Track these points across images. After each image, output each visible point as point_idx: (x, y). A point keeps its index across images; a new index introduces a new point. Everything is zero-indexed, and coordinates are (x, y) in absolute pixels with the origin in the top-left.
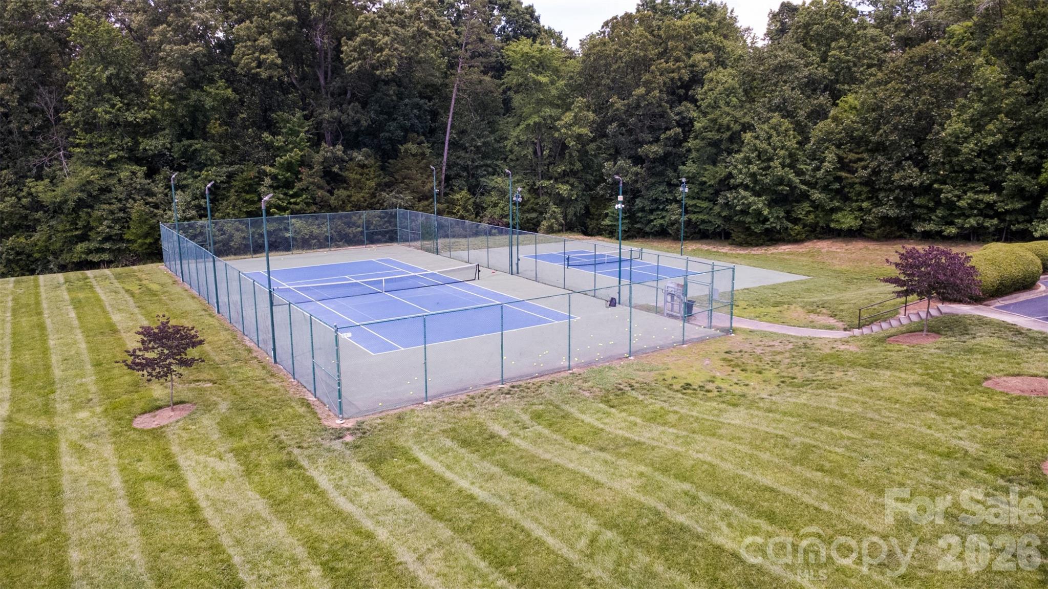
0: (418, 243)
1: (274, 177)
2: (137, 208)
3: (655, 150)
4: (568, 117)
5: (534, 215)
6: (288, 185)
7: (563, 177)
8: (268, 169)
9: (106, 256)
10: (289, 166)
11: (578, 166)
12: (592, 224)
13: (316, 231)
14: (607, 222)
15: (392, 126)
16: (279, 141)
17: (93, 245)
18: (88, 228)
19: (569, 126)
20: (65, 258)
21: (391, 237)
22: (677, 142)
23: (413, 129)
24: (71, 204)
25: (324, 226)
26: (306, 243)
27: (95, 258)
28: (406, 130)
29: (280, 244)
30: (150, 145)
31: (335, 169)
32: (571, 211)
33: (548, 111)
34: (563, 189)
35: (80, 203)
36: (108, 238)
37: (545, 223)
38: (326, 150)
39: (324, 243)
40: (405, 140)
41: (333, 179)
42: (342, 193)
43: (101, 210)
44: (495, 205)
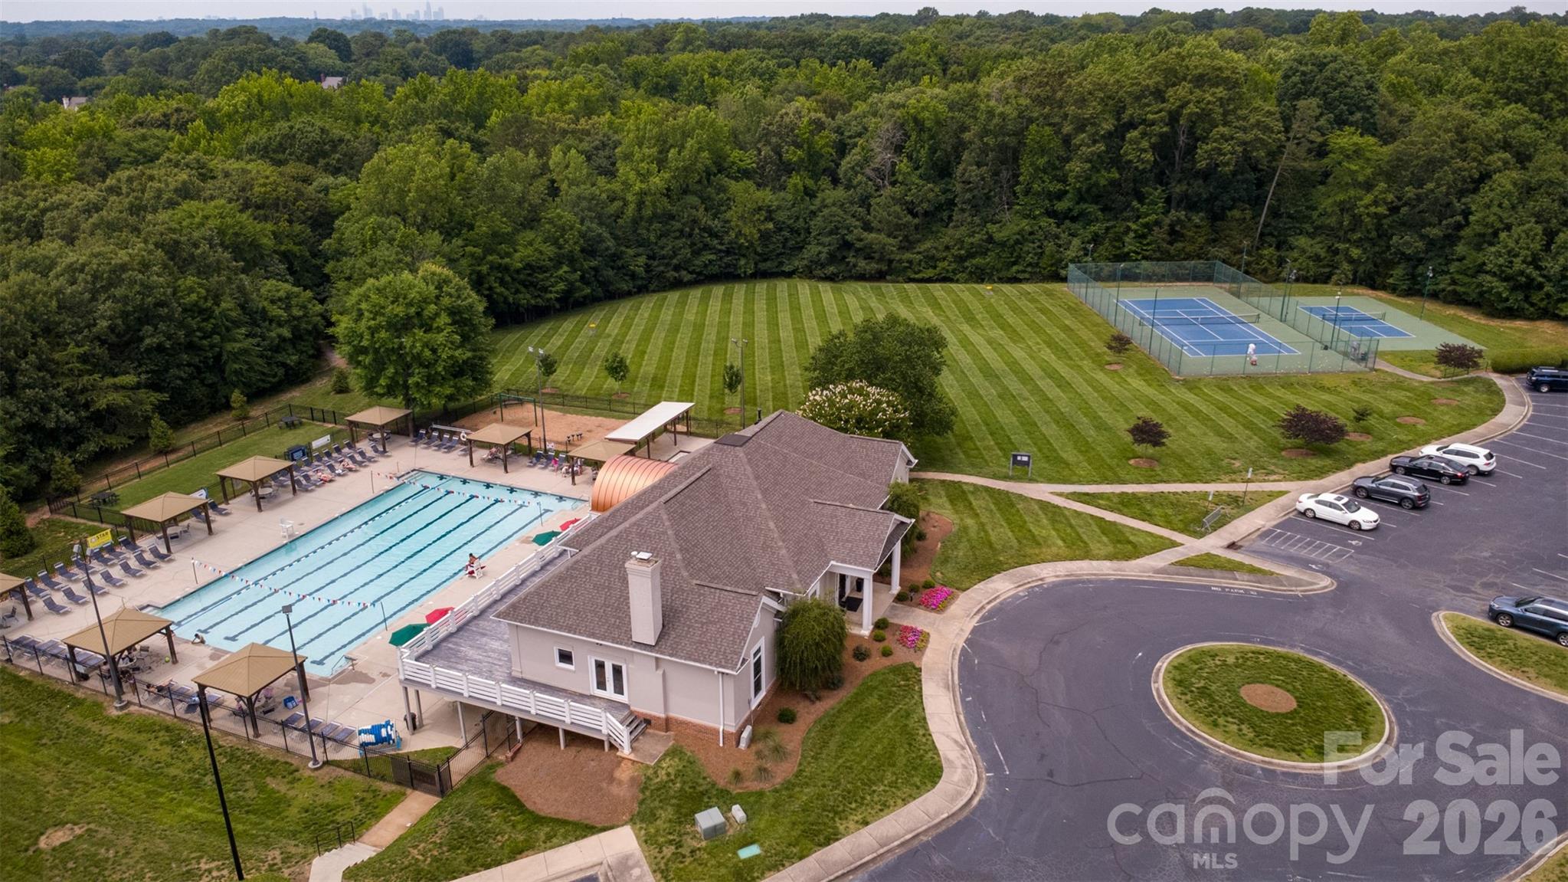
0: (1227, 286)
1: (1136, 231)
2: (1050, 247)
3: (1435, 232)
4: (1369, 198)
5: (1327, 270)
6: (1144, 236)
7: (1358, 243)
8: (1134, 227)
9: (1027, 276)
10: (1146, 225)
11: (1374, 234)
12: (1379, 280)
13: (1157, 270)
14: (1391, 281)
15: (1226, 197)
16: (1144, 209)
17: (1021, 268)
18: (1019, 257)
19: (1367, 207)
20: (1004, 274)
21: (1209, 278)
22: (1459, 227)
23: (1240, 199)
24: (1012, 242)
25: (1164, 267)
26: (1149, 278)
27: (1020, 276)
28: (1233, 199)
29: (1129, 277)
30: (1061, 206)
31: (1178, 228)
32: (1361, 269)
33: (1352, 192)
34: (1355, 252)
35: (1017, 242)
36: (1030, 264)
37: (1335, 278)
38: (1174, 214)
39: (1161, 278)
40: (1231, 209)
41: (1174, 234)
42: (1179, 245)
43: (1028, 247)
44: (1295, 260)
